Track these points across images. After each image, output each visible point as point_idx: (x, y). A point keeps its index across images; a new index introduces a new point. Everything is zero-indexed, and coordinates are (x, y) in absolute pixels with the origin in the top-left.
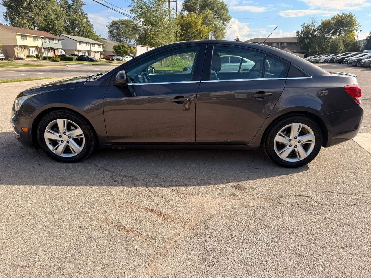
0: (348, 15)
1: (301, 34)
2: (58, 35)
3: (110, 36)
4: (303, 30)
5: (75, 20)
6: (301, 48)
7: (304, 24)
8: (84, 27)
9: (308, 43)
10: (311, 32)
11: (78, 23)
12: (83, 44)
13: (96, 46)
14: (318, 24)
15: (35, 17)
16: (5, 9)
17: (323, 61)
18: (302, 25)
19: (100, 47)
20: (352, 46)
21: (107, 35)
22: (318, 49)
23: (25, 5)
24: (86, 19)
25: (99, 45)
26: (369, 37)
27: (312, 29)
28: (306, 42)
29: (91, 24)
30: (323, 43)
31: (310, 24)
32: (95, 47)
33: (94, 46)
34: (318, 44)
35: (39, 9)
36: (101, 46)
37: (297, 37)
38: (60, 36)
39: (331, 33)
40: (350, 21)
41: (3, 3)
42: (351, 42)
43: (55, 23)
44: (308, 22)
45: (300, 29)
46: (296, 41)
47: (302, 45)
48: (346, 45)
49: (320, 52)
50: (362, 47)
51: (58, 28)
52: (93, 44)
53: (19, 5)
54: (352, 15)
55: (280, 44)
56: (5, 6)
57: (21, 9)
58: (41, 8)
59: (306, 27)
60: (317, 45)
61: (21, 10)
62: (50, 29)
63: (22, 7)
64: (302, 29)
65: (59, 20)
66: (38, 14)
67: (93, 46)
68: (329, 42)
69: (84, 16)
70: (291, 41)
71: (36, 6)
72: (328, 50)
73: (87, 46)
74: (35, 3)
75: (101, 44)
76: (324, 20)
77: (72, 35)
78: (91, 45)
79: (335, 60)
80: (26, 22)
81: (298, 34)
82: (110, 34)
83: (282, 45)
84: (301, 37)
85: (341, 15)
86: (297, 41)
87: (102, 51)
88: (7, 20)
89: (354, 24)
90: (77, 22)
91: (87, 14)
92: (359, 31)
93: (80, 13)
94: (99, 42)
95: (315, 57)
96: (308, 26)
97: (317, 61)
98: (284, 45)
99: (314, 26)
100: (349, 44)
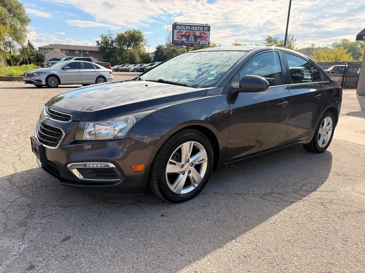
0: (138, 31)
1: (101, 44)
4: (102, 41)
6: (104, 57)
7: (102, 35)
9: (109, 53)
10: (110, 43)
14: (114, 37)
17: (133, 70)
18: (100, 36)
20: (145, 58)
22: (120, 58)
26: (156, 51)
27: (110, 40)
28: (107, 52)
30: (123, 54)
31: (108, 36)
34: (118, 54)
37: (98, 46)
39: (126, 46)
40: (140, 37)
42: (144, 54)
44: (106, 34)
45: (100, 40)
46: (97, 50)
47: (104, 54)
48: (142, 56)
49: (122, 62)
50: (152, 60)
54: (140, 32)
55: (82, 52)
59: (104, 38)
60: (118, 56)
64: (101, 39)
68: (127, 53)
70: (93, 50)
72: (128, 60)
76: (119, 33)
79: (145, 69)
81: (99, 44)
83: (85, 53)
84: (102, 46)
85: (132, 30)
86: (99, 50)
89: (143, 39)
92: (148, 45)
95: (123, 66)
96: (106, 37)
97: (127, 69)
98: (86, 53)
99: (112, 38)
100: (143, 56)
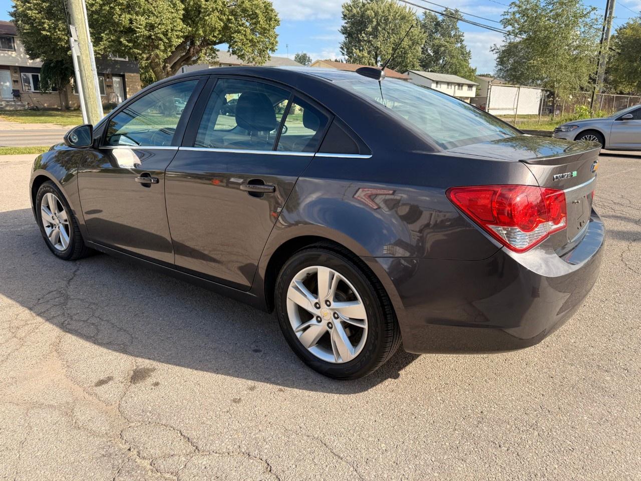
2: (407, 73)
3: (501, 69)
5: (441, 46)
8: (453, 56)
11: (445, 50)
12: (442, 85)
13: (465, 88)
15: (381, 46)
16: (342, 38)
19: (472, 90)
21: (495, 68)
23: (370, 29)
24: (461, 44)
25: (470, 86)
29: (468, 52)
32: (462, 89)
33: (460, 87)
35: (388, 33)
36: (474, 89)
38: (409, 73)
41: (342, 30)
43: (408, 54)
51: (411, 61)
52: (460, 85)
53: (360, 31)
56: (343, 33)
57: (363, 35)
58: (390, 32)
61: (363, 37)
62: (399, 64)
63: (364, 33)
65: (415, 49)
66: (385, 41)
67: (459, 89)
69: (459, 39)
71: (384, 29)
73: (448, 88)
74: (383, 26)
75: (474, 85)
77: (428, 71)
78: (457, 87)
80: (366, 55)
82: (499, 66)
87: (474, 96)
88: (343, 53)
90: (443, 49)
91: (464, 35)
93: (453, 33)
94: (471, 81)
